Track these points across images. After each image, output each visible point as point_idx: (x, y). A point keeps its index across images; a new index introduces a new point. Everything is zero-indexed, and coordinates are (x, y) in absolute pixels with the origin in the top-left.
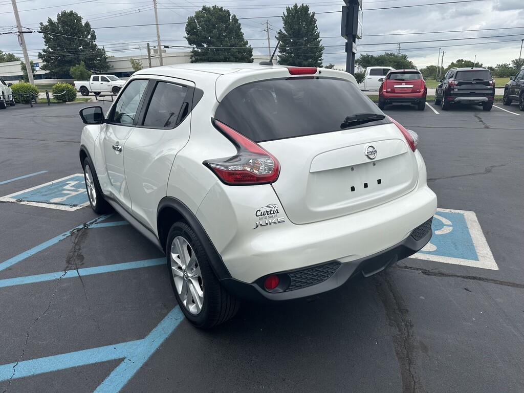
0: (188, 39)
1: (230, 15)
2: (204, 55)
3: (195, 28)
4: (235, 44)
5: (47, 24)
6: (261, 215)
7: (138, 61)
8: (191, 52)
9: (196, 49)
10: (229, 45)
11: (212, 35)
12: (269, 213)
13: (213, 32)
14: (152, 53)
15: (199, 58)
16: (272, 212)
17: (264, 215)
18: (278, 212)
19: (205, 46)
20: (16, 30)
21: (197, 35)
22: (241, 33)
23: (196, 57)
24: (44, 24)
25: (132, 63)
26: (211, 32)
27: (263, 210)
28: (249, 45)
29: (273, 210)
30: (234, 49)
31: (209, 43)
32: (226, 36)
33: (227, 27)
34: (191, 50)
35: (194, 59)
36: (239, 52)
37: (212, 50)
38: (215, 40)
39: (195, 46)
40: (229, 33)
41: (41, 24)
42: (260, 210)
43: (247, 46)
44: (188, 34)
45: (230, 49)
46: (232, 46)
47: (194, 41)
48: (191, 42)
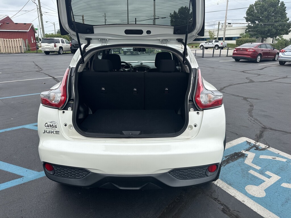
0: (246, 18)
1: (280, 2)
2: (254, 28)
3: (253, 11)
4: (279, 20)
5: (173, 14)
6: (47, 126)
7: (213, 32)
8: (247, 26)
9: (250, 24)
10: (274, 21)
11: (263, 15)
12: (51, 126)
13: (264, 13)
14: (220, 27)
15: (251, 30)
16: (53, 126)
17: (48, 126)
18: (56, 127)
19: (257, 22)
20: (153, 18)
21: (253, 16)
22: (285, 13)
23: (249, 30)
24: (172, 14)
25: (210, 33)
26: (263, 14)
27: (49, 124)
28: (289, 21)
29: (54, 125)
30: (277, 24)
31: (260, 20)
32: (273, 16)
33: (275, 10)
34: (247, 25)
35: (247, 30)
36: (280, 26)
37: (261, 25)
38: (264, 19)
39: (250, 23)
40: (276, 14)
41: (171, 14)
42: (47, 123)
43: (288, 22)
44: (247, 15)
45: (274, 24)
46: (275, 22)
47: (250, 20)
48: (247, 20)
